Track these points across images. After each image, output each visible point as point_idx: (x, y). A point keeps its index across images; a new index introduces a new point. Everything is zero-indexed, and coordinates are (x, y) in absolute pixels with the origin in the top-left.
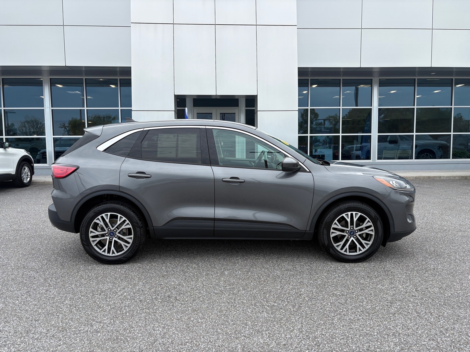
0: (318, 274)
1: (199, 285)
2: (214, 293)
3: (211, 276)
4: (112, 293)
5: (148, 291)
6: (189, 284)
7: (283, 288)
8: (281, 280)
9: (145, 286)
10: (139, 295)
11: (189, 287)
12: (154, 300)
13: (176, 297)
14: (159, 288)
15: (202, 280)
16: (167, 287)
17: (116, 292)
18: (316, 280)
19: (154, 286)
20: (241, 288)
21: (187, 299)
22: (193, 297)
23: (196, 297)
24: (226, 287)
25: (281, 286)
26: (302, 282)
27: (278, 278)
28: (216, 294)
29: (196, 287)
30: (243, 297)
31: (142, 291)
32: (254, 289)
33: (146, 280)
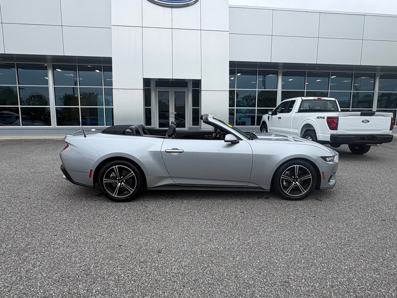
0: (247, 202)
1: (167, 210)
2: (178, 215)
3: (175, 204)
4: (107, 216)
5: (132, 215)
6: (160, 210)
7: (224, 211)
8: (223, 206)
9: (130, 211)
10: (126, 217)
11: (160, 211)
12: (137, 220)
13: (152, 218)
14: (140, 212)
15: (169, 206)
16: (145, 211)
17: (110, 216)
18: (246, 206)
19: (136, 211)
20: (196, 212)
21: (160, 220)
22: (164, 218)
23: (165, 218)
24: (186, 211)
25: (223, 210)
26: (237, 207)
27: (220, 205)
28: (179, 216)
29: (165, 211)
30: (198, 218)
31: (128, 214)
32: (205, 212)
33: (130, 207)
